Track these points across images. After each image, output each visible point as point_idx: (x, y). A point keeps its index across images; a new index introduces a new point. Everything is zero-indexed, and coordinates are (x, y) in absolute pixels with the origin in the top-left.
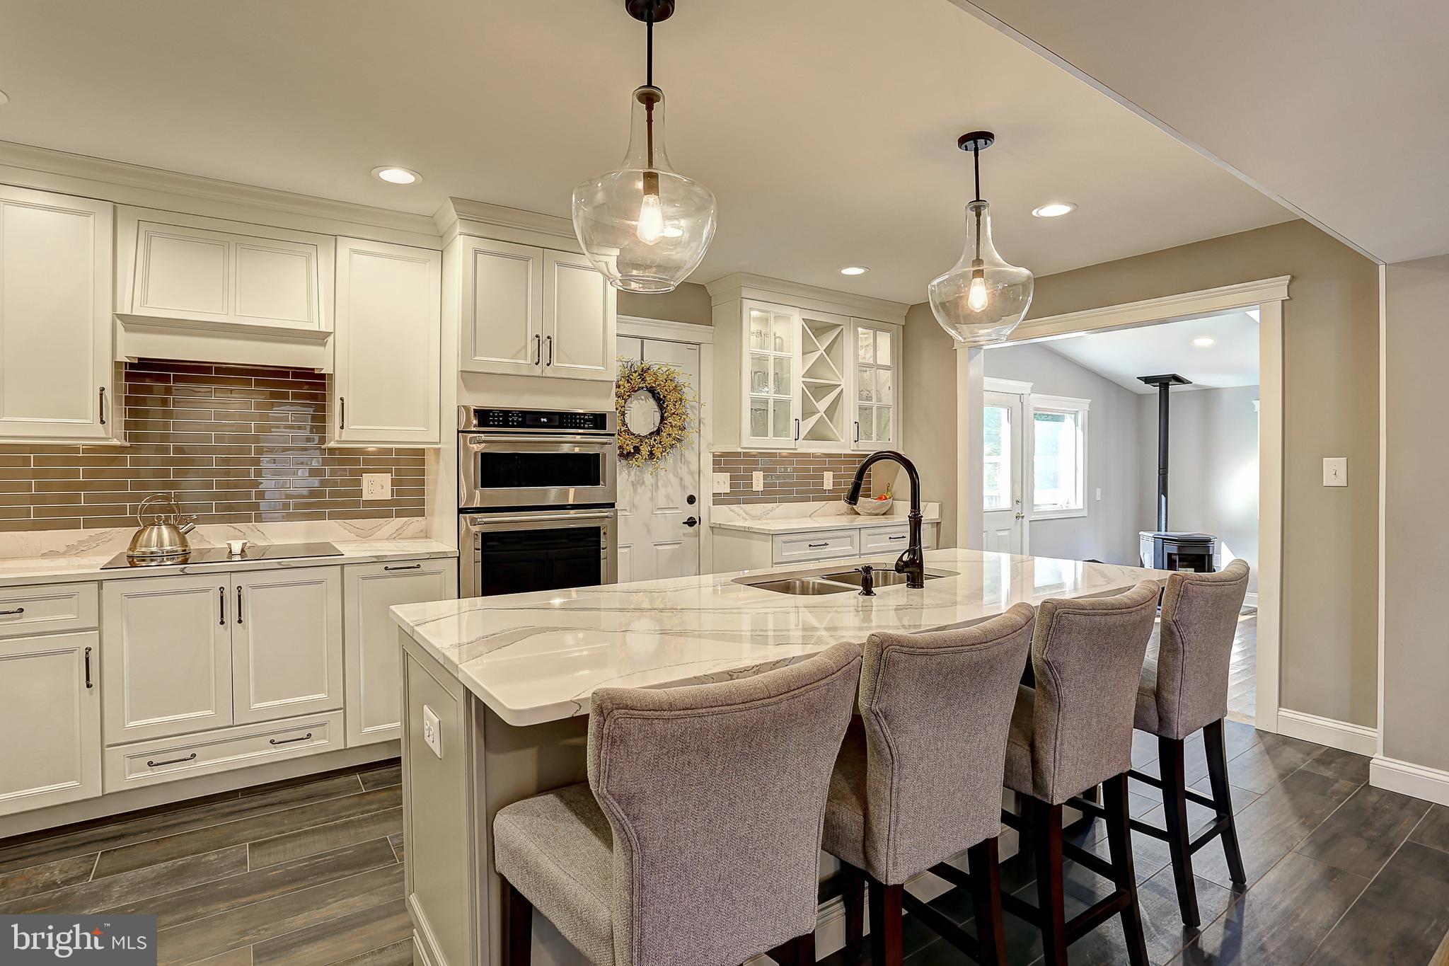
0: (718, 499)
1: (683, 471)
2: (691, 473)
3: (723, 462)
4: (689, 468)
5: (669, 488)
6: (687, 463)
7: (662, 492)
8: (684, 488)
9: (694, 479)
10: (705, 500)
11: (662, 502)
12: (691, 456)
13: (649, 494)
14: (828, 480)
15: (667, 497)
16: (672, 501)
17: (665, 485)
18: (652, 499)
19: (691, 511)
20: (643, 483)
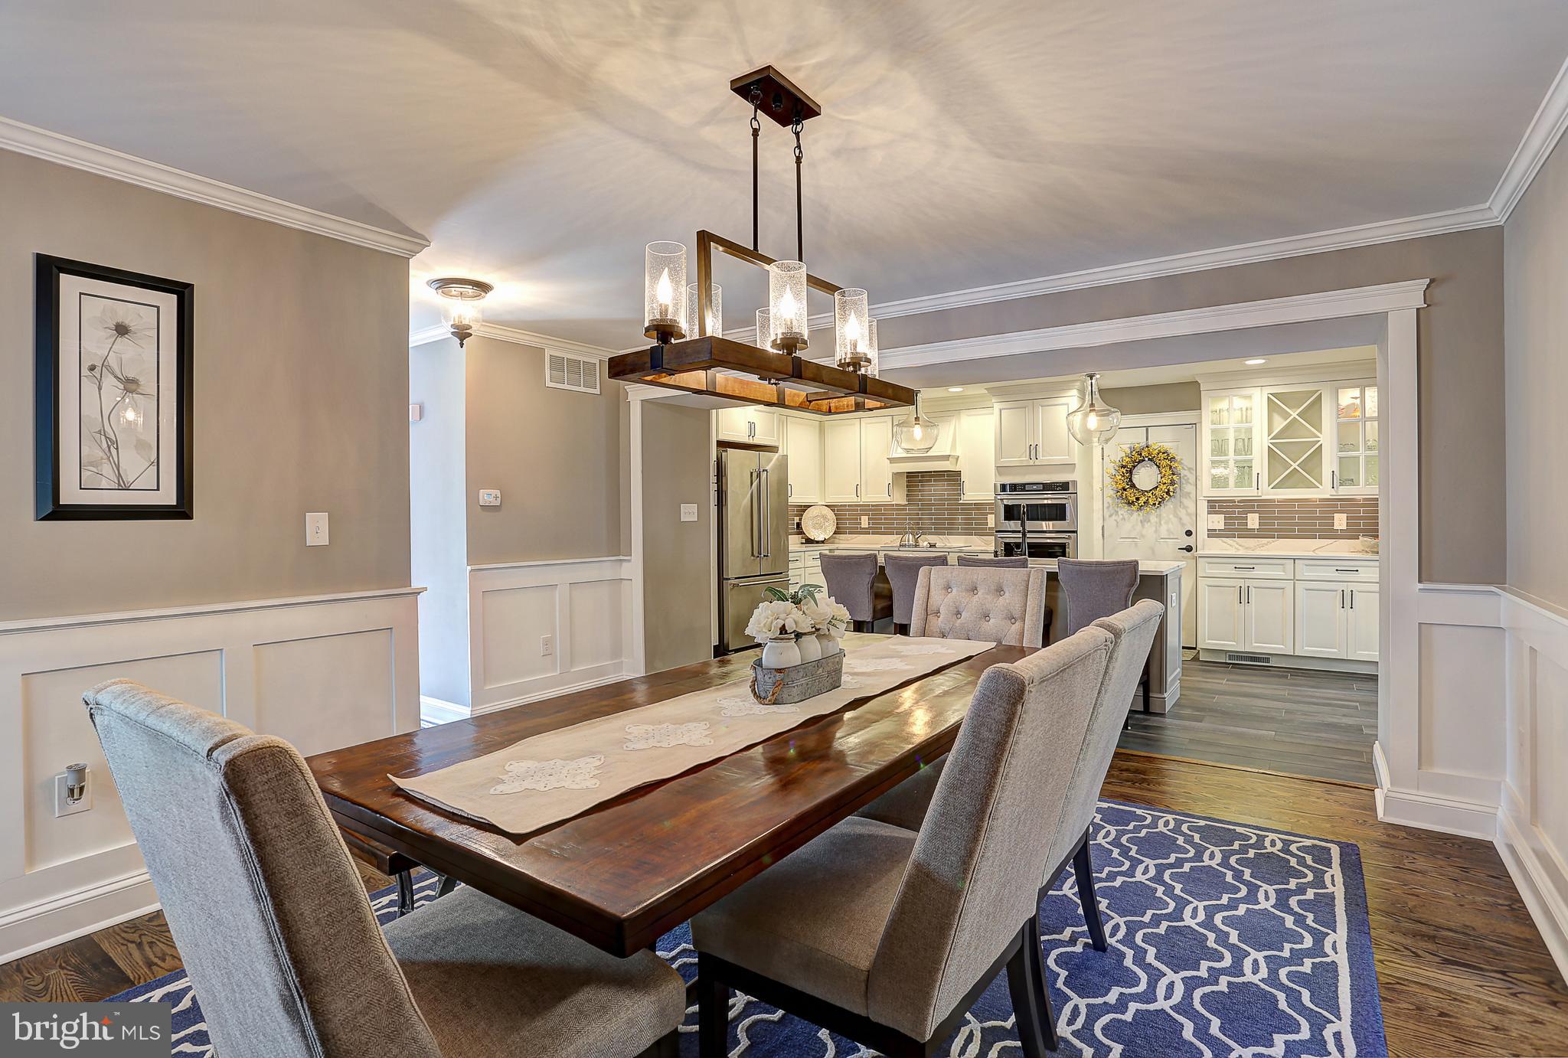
0: (1212, 533)
1: (1182, 513)
2: (1188, 514)
3: (1214, 506)
4: (1187, 511)
5: (1170, 525)
6: (1185, 508)
7: (1164, 528)
8: (1183, 525)
9: (1191, 518)
10: (1202, 533)
11: (1164, 534)
12: (1189, 503)
13: (1154, 529)
14: (1340, 521)
15: (1168, 530)
16: (1173, 533)
17: (1167, 523)
18: (1156, 531)
19: (1189, 541)
20: (1149, 521)
